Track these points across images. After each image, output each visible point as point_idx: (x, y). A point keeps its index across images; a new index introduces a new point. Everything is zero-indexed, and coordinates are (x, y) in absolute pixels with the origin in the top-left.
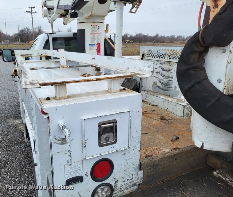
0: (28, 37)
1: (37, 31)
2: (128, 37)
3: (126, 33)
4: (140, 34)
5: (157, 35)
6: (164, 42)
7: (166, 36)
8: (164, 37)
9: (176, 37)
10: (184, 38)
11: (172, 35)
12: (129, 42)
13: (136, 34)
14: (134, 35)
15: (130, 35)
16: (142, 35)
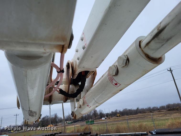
0: (47, 122)
1: (54, 117)
2: (118, 112)
3: (116, 110)
4: (126, 109)
5: (138, 108)
6: (145, 113)
7: (144, 108)
8: (143, 109)
9: (152, 108)
10: (157, 108)
11: (148, 107)
12: (120, 116)
13: (123, 109)
14: (122, 110)
15: (119, 111)
16: (127, 110)
